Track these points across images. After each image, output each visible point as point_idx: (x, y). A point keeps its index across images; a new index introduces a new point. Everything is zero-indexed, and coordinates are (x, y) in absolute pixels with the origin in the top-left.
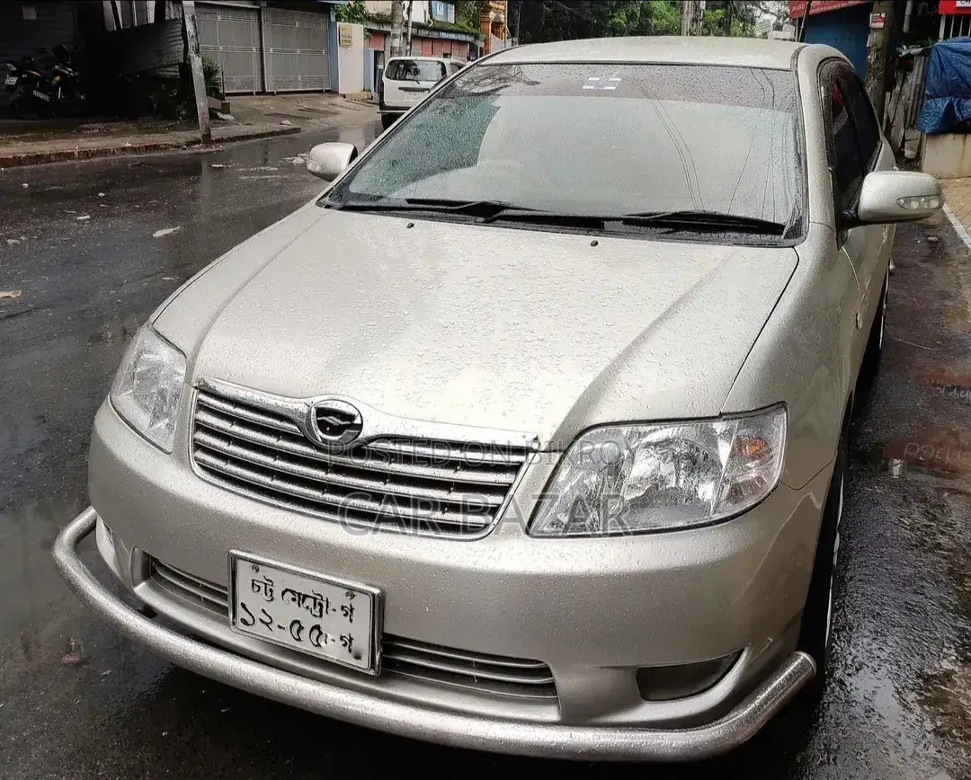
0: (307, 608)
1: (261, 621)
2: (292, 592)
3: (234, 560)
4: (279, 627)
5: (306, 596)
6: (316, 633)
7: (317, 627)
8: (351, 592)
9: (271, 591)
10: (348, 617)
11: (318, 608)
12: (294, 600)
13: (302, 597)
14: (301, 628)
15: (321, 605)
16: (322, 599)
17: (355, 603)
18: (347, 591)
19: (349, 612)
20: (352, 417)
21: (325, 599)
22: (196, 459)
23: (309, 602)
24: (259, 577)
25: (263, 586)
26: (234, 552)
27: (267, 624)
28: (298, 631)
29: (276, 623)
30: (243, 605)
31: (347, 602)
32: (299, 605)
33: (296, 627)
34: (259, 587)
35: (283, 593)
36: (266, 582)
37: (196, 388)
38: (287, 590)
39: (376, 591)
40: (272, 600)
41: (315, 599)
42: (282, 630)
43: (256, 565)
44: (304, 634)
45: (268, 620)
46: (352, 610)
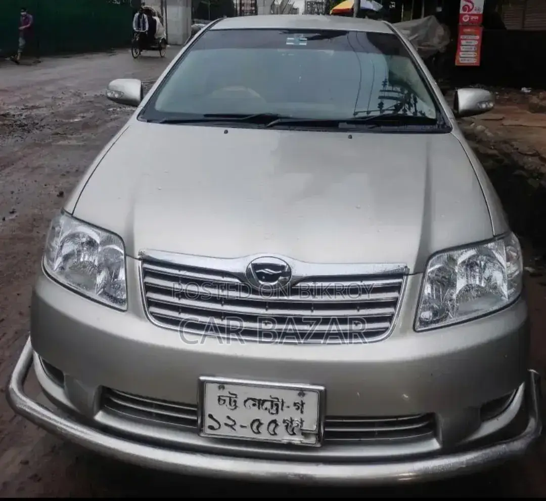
0: (266, 409)
1: (226, 424)
2: (253, 400)
3: (202, 384)
4: (242, 426)
5: (264, 401)
6: (273, 426)
7: (274, 421)
8: (302, 392)
9: (235, 401)
10: (299, 411)
11: (275, 408)
12: (254, 405)
13: (261, 402)
14: (260, 424)
15: (277, 405)
16: (278, 401)
17: (305, 399)
18: (298, 392)
19: (300, 406)
20: (283, 267)
21: (280, 401)
22: (152, 313)
23: (268, 405)
24: (225, 393)
25: (227, 400)
26: (202, 378)
27: (231, 426)
28: (258, 427)
29: (238, 424)
30: (211, 416)
31: (298, 400)
32: (259, 409)
33: (256, 424)
34: (224, 400)
35: (245, 401)
36: (231, 396)
37: (140, 259)
38: (248, 399)
39: (322, 388)
40: (235, 408)
41: (272, 402)
42: (244, 429)
43: (222, 385)
44: (263, 429)
45: (231, 423)
46: (303, 404)
